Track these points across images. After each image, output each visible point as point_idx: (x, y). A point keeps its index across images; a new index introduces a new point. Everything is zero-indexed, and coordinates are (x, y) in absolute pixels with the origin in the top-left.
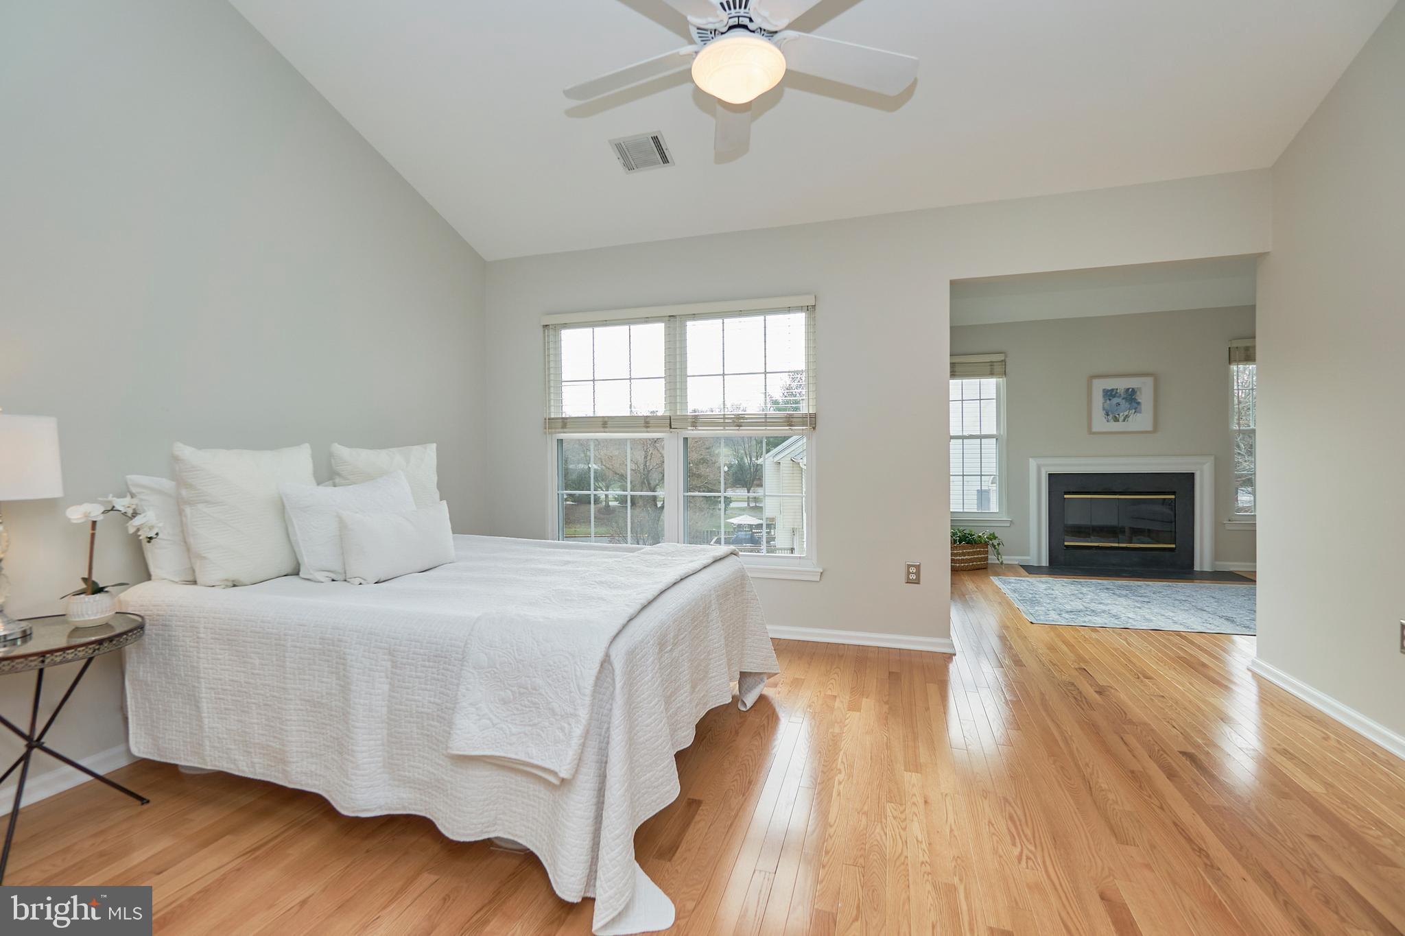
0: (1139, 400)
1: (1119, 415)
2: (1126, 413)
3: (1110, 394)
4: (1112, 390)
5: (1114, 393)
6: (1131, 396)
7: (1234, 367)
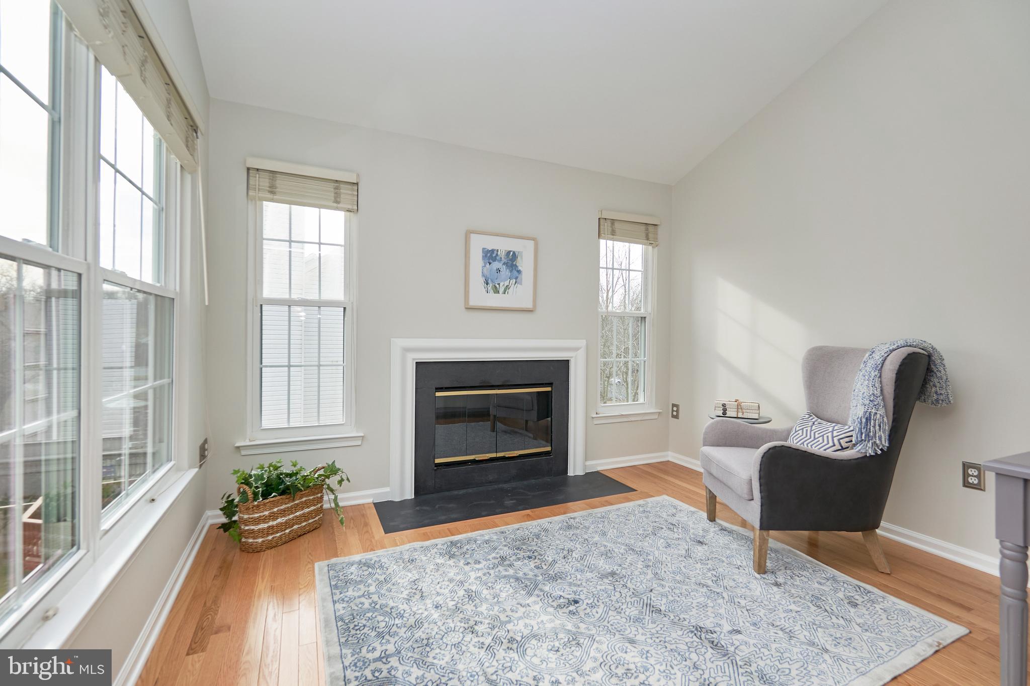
0: (520, 268)
1: (499, 284)
2: (507, 283)
3: (490, 256)
4: (493, 251)
5: (494, 255)
6: (512, 260)
7: (602, 242)
